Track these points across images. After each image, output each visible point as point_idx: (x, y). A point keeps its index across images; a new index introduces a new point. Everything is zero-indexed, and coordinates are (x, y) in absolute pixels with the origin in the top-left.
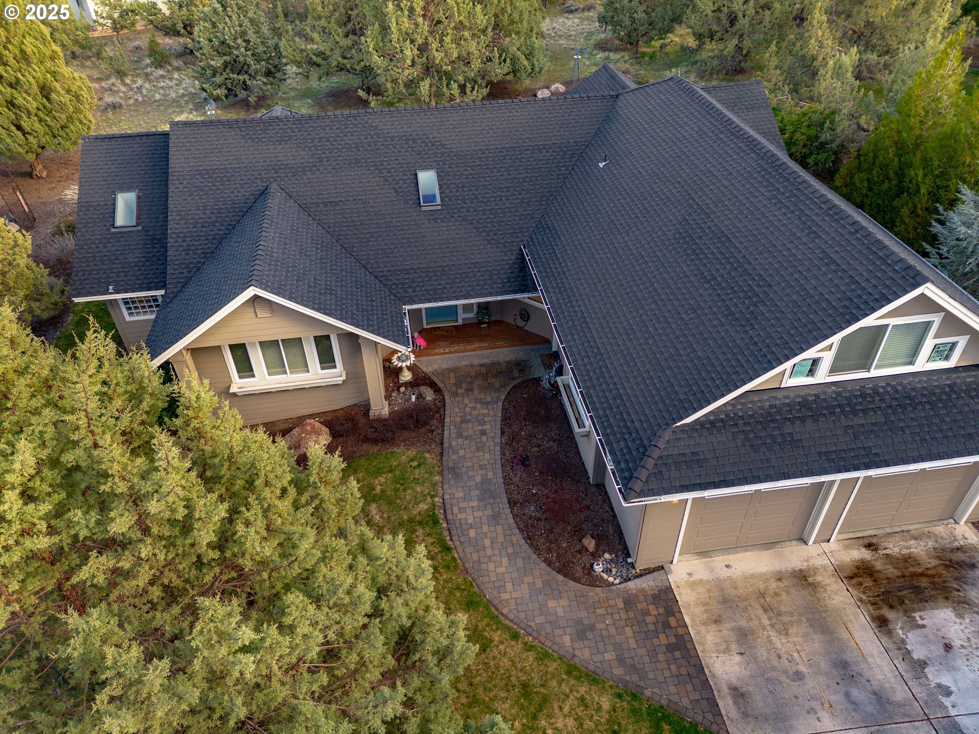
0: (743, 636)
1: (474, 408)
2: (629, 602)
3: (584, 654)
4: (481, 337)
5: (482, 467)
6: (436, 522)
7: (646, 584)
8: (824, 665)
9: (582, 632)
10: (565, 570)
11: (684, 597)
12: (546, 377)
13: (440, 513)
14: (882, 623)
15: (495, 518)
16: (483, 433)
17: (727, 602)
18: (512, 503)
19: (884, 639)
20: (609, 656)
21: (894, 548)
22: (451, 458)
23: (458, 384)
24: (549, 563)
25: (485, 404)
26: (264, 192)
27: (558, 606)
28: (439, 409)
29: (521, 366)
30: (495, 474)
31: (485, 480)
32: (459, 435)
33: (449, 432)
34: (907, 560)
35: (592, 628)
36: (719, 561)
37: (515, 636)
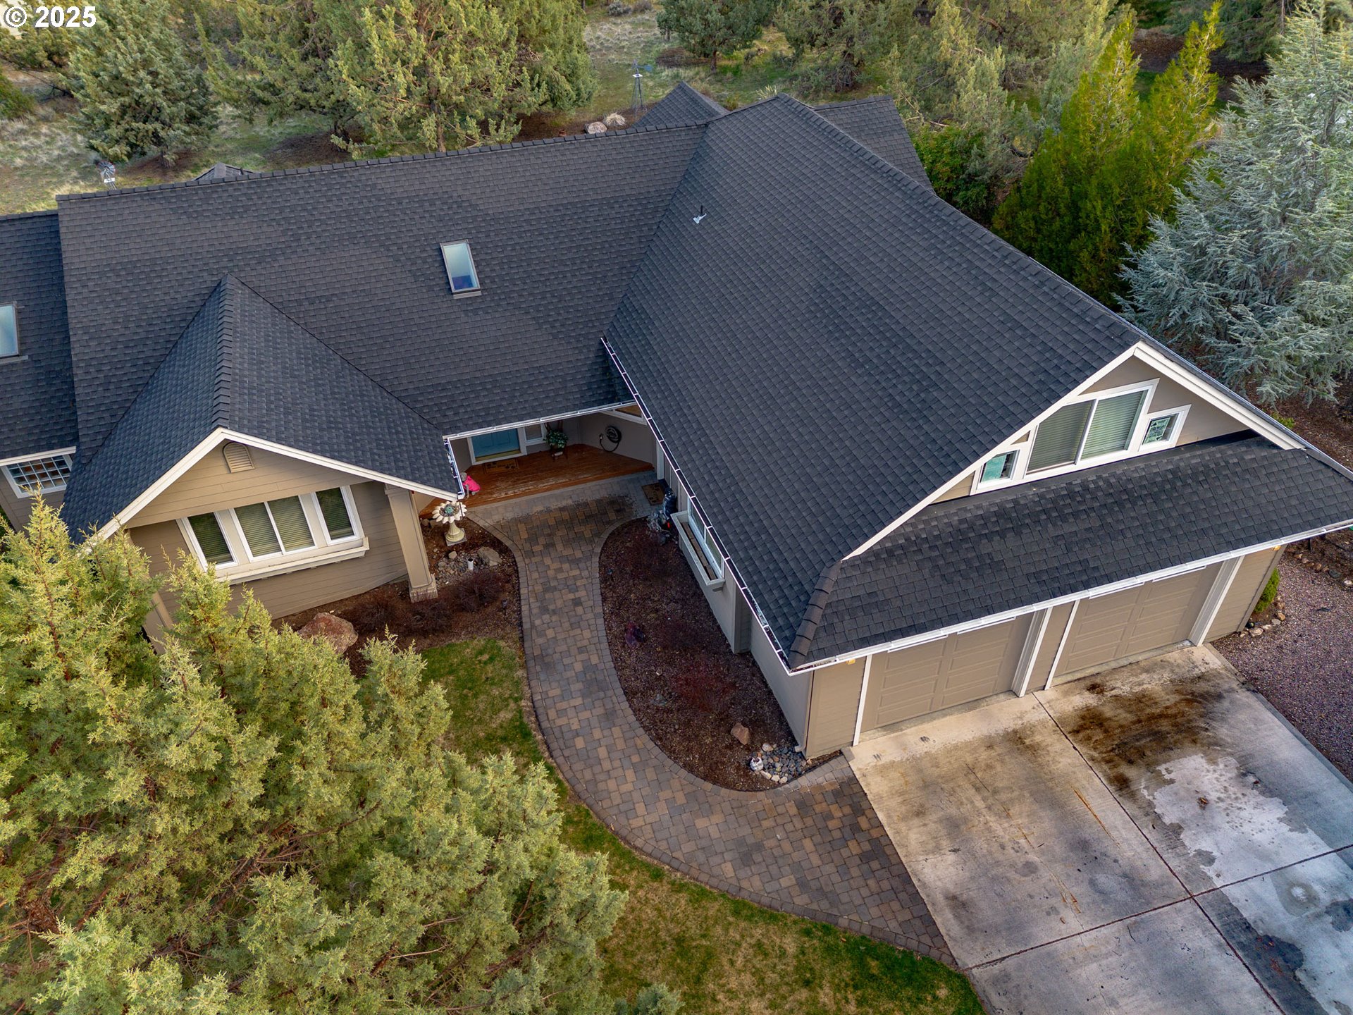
0: (954, 826)
1: (560, 570)
2: (804, 805)
3: (754, 884)
4: (557, 470)
5: (581, 650)
6: (526, 735)
7: (823, 777)
8: (1059, 849)
9: (747, 855)
10: (713, 775)
11: (874, 787)
12: (654, 516)
13: (530, 721)
14: (1122, 784)
15: (609, 717)
16: (577, 602)
17: (928, 785)
18: (629, 694)
19: (1128, 805)
20: (787, 881)
21: (1123, 686)
22: (536, 643)
23: (532, 539)
24: (690, 768)
25: (575, 562)
26: (216, 290)
27: (710, 825)
28: (509, 578)
29: (618, 505)
30: (602, 658)
31: (588, 667)
32: (544, 610)
33: (529, 606)
34: (1141, 699)
35: (759, 847)
36: (911, 734)
37: (657, 875)
